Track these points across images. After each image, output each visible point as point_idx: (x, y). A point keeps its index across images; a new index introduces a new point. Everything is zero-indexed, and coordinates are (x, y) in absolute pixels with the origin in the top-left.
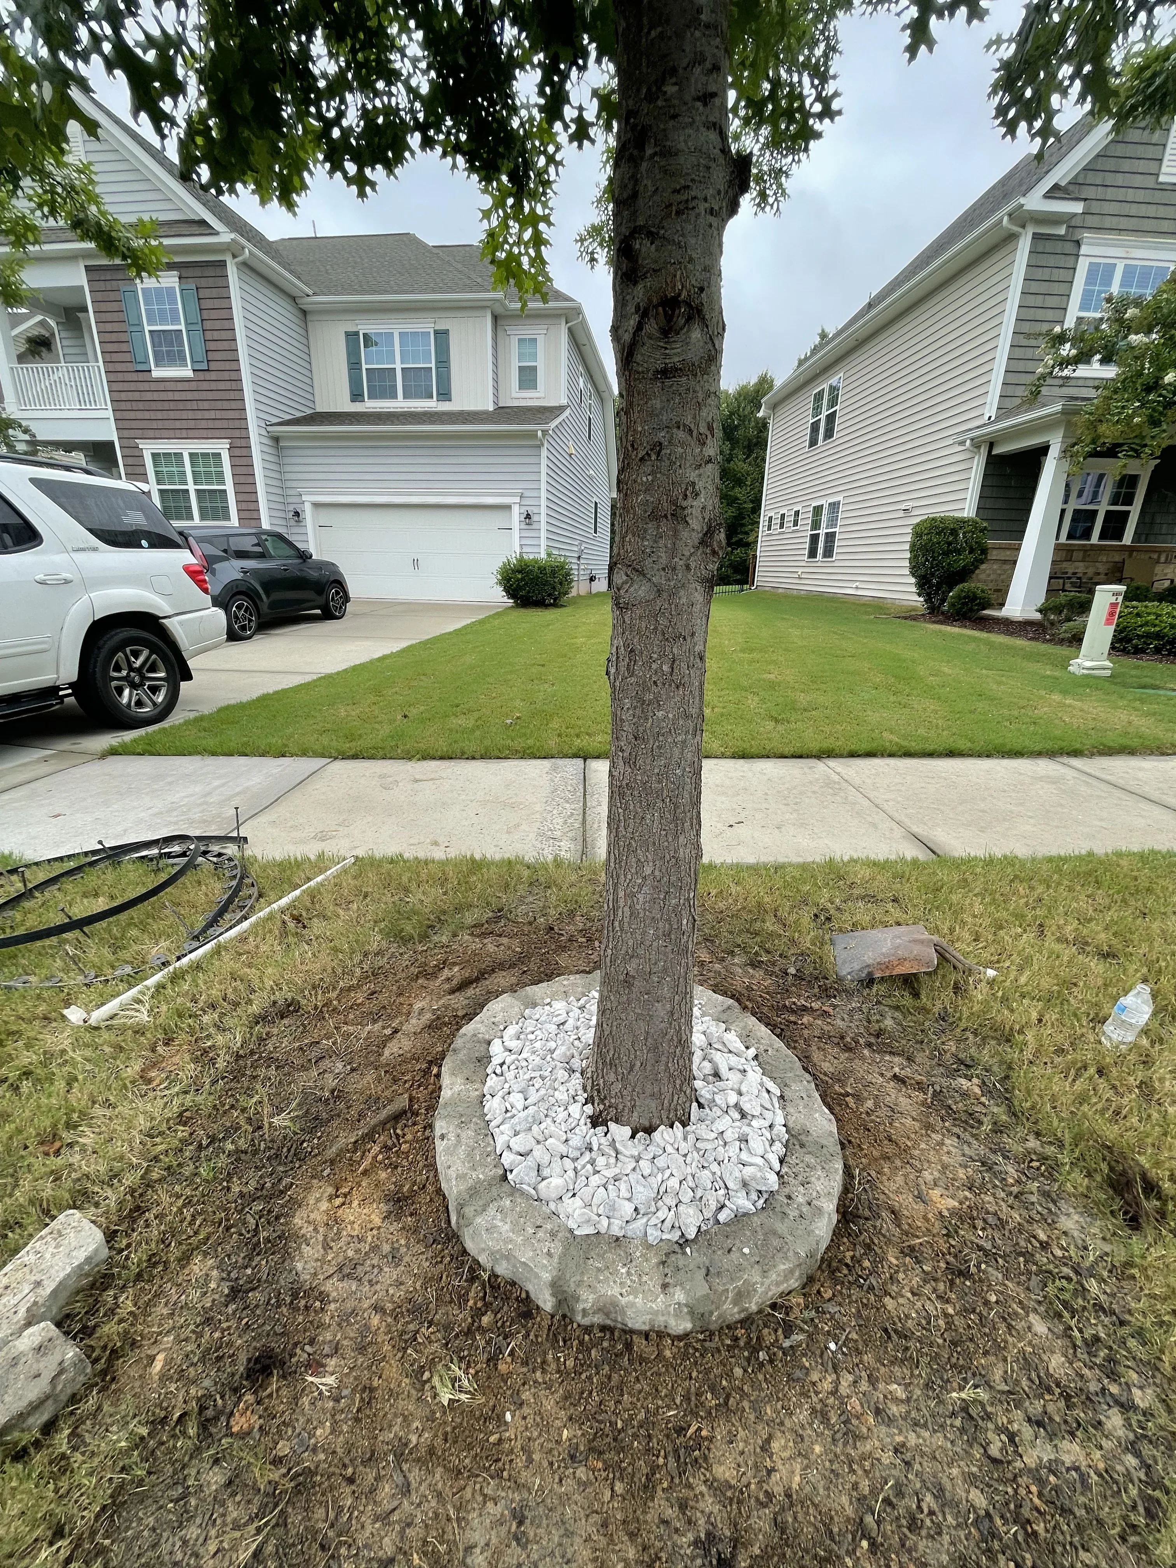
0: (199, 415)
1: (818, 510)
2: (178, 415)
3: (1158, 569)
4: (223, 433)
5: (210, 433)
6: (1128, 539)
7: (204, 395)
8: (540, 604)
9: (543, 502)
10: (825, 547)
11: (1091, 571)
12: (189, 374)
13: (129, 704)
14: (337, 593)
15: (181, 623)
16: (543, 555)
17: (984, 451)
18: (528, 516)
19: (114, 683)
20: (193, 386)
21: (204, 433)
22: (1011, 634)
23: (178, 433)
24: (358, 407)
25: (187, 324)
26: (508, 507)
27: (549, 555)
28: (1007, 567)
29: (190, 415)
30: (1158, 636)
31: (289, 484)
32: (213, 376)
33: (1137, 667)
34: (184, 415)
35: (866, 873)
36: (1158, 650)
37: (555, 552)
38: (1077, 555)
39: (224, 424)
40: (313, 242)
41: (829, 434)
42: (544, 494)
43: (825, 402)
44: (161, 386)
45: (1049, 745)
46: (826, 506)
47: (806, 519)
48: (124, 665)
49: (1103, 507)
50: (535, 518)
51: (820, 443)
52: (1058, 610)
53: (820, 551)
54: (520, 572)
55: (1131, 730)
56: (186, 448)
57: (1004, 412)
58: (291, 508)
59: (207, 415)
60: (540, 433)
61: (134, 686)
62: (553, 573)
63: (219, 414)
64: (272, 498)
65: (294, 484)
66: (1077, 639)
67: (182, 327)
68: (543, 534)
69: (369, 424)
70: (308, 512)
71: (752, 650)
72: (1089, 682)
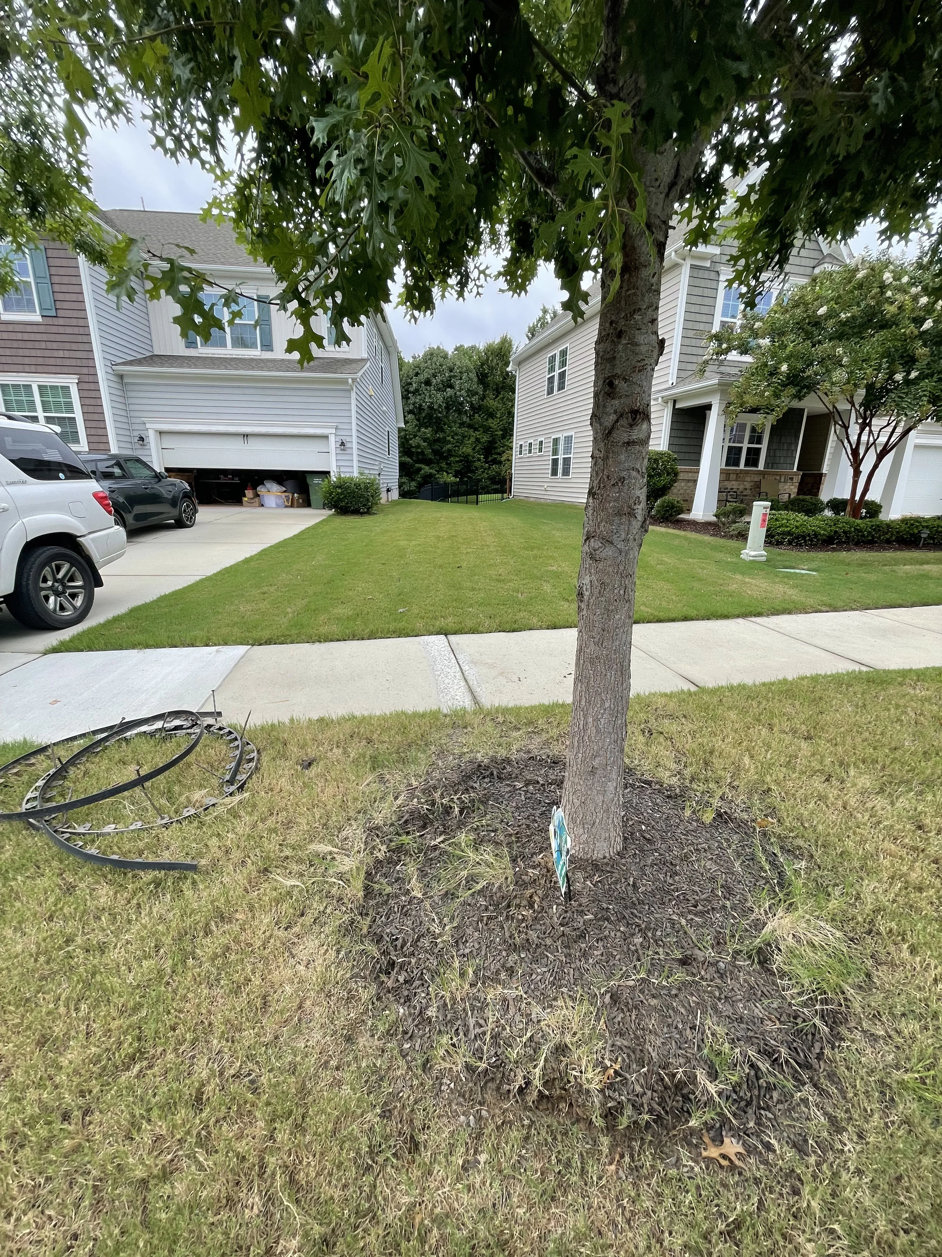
0: (48, 353)
1: (556, 441)
2: (27, 352)
3: (781, 486)
4: (72, 370)
5: (58, 369)
6: (761, 466)
7: (52, 337)
8: (356, 512)
9: (354, 433)
10: (564, 469)
11: (741, 487)
12: (39, 319)
13: (55, 610)
14: (188, 506)
15: (93, 540)
16: (356, 474)
17: (670, 405)
18: (343, 444)
19: (43, 593)
20: (42, 329)
21: (53, 369)
22: (699, 532)
23: (27, 368)
24: (191, 352)
25: (36, 277)
26: (326, 437)
27: (361, 474)
28: (690, 484)
29: (39, 353)
30: (789, 533)
31: (132, 414)
32: (61, 321)
33: (780, 554)
34: (33, 353)
35: (661, 701)
36: (790, 543)
37: (367, 471)
38: (733, 477)
39: (74, 362)
40: (142, 215)
41: (561, 387)
42: (354, 427)
43: (557, 363)
44: (10, 328)
45: (743, 610)
46: (562, 439)
47: (548, 447)
48: (49, 577)
49: (745, 445)
50: (348, 445)
51: (555, 392)
52: (726, 515)
53: (560, 471)
54: (340, 487)
55: (787, 597)
56: (35, 381)
57: (681, 379)
58: (136, 433)
59: (55, 354)
60: (350, 381)
61: (57, 594)
62: (366, 488)
63: (67, 354)
64: (119, 425)
65: (136, 414)
66: (743, 536)
67: (31, 279)
68: (355, 458)
69: (205, 367)
70: (152, 438)
71: (532, 549)
72: (753, 566)
